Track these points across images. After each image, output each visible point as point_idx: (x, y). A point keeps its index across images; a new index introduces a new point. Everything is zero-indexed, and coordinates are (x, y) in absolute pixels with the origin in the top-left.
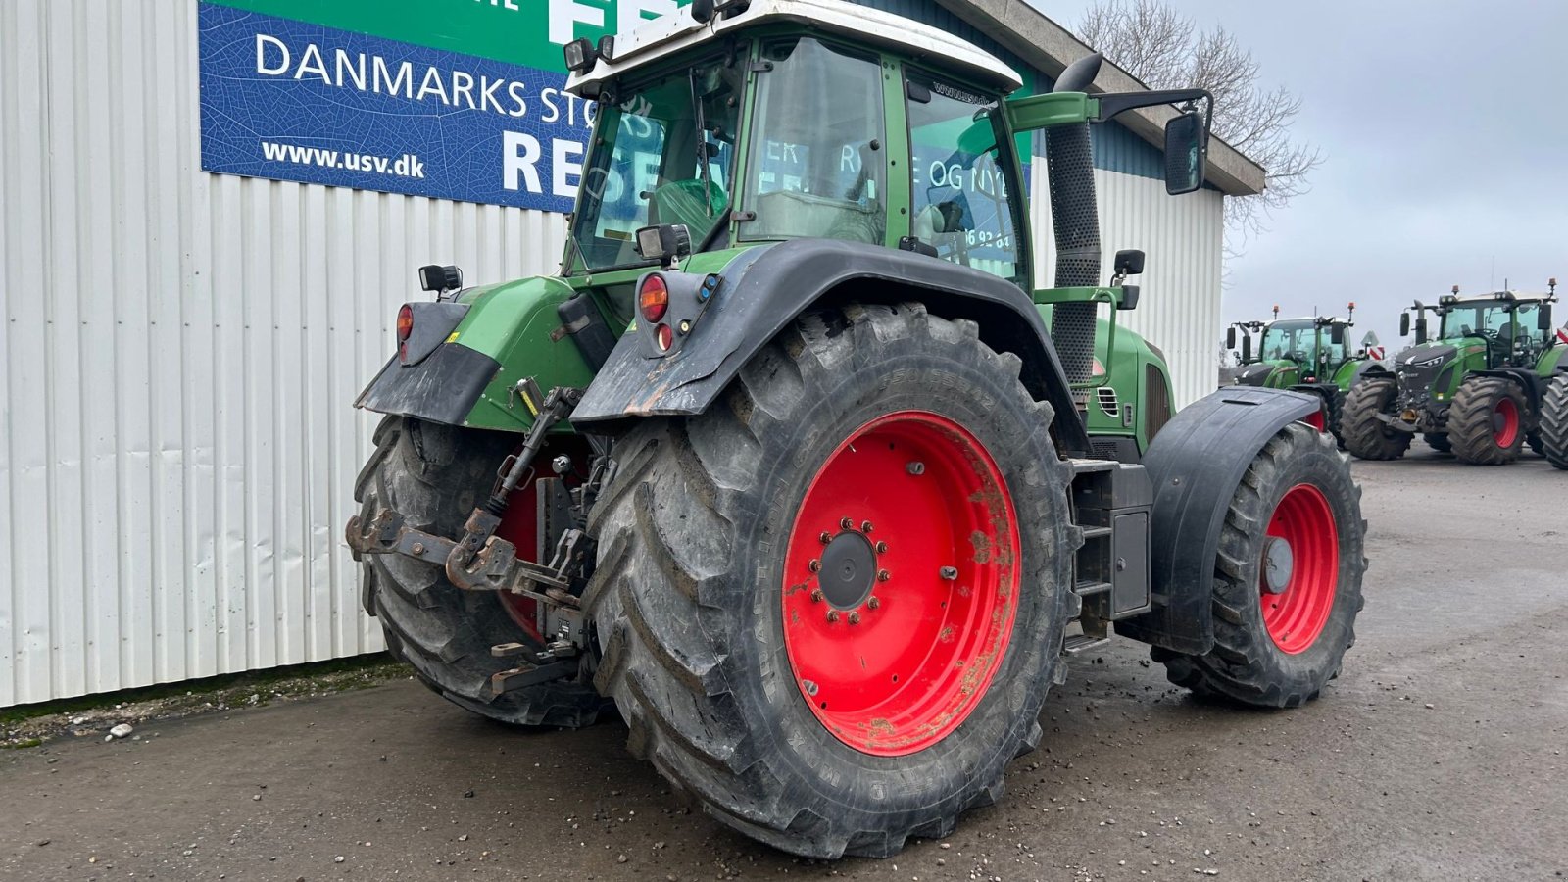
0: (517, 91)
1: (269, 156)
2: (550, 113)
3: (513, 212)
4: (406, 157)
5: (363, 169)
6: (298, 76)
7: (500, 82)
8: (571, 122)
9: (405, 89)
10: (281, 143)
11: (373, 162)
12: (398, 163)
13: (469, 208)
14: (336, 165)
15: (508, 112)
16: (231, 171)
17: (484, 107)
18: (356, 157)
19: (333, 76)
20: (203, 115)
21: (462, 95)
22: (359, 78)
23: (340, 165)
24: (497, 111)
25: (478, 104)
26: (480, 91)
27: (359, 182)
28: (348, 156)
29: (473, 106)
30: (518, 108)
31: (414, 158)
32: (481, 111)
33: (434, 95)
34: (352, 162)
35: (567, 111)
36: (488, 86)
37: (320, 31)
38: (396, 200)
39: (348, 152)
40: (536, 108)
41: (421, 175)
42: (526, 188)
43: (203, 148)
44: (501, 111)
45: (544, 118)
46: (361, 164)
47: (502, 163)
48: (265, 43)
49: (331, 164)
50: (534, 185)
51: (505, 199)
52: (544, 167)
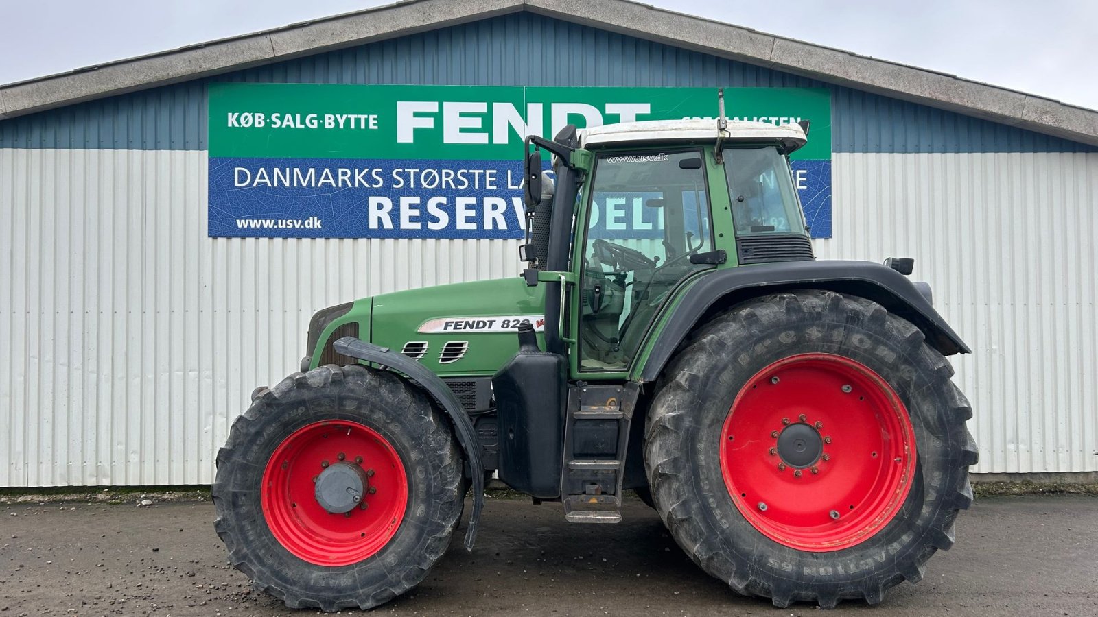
0: (377, 173)
1: (240, 226)
2: (399, 183)
3: (376, 242)
4: (311, 218)
5: (288, 227)
6: (255, 185)
7: (366, 170)
8: (412, 186)
9: (311, 182)
10: (245, 219)
11: (293, 223)
12: (307, 222)
13: (348, 242)
14: (273, 226)
15: (371, 186)
16: (222, 236)
17: (357, 185)
18: (284, 221)
19: (272, 182)
20: (209, 210)
21: (344, 181)
22: (286, 180)
23: (276, 226)
24: (365, 186)
25: (353, 184)
26: (354, 177)
27: (286, 234)
28: (280, 221)
29: (350, 185)
30: (378, 182)
31: (316, 218)
32: (355, 188)
33: (327, 183)
34: (282, 224)
35: (410, 180)
36: (359, 174)
37: (266, 161)
38: (306, 241)
39: (280, 219)
40: (389, 181)
41: (320, 227)
42: (383, 227)
43: (209, 226)
44: (367, 186)
45: (395, 186)
46: (287, 225)
47: (368, 215)
48: (239, 171)
49: (271, 226)
50: (388, 225)
51: (370, 234)
52: (395, 214)
